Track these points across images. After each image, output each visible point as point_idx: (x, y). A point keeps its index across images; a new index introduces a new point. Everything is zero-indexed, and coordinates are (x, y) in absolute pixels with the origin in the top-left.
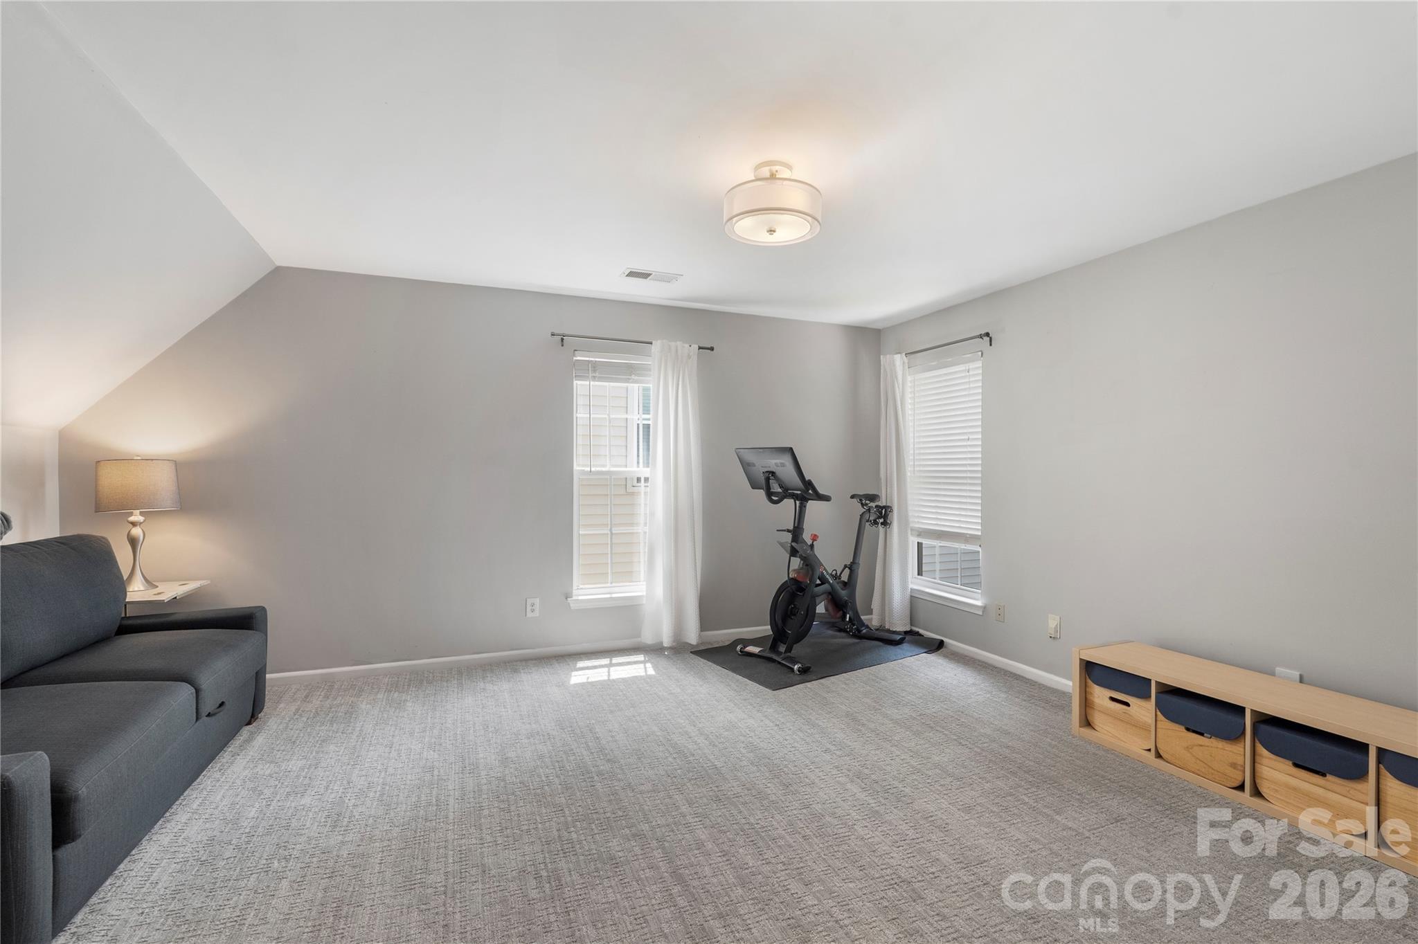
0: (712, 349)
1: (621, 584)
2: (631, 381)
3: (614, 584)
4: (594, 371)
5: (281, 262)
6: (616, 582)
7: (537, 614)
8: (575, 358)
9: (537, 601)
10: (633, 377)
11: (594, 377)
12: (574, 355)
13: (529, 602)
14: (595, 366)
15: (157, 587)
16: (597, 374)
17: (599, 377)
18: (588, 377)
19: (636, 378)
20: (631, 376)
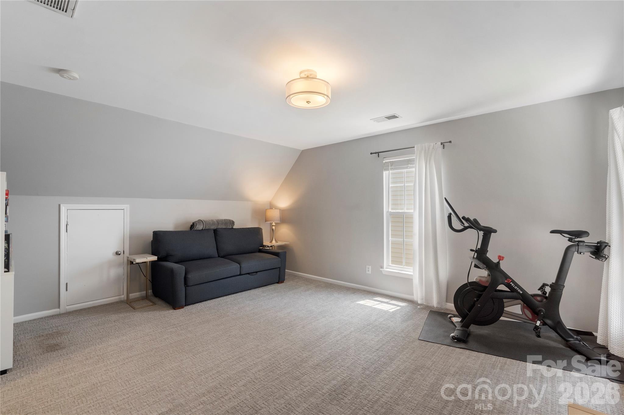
0: (450, 142)
1: (409, 267)
2: (408, 167)
3: (405, 267)
4: (392, 166)
5: (302, 149)
6: (406, 266)
7: (370, 272)
8: (384, 162)
9: (370, 267)
10: (409, 165)
11: (392, 168)
12: (383, 160)
13: (367, 266)
14: (392, 163)
15: (278, 242)
16: (393, 167)
17: (394, 168)
18: (389, 169)
19: (411, 165)
20: (408, 165)
